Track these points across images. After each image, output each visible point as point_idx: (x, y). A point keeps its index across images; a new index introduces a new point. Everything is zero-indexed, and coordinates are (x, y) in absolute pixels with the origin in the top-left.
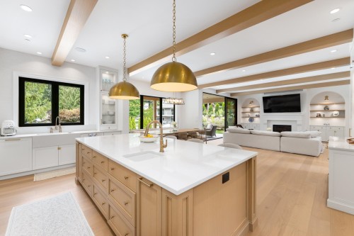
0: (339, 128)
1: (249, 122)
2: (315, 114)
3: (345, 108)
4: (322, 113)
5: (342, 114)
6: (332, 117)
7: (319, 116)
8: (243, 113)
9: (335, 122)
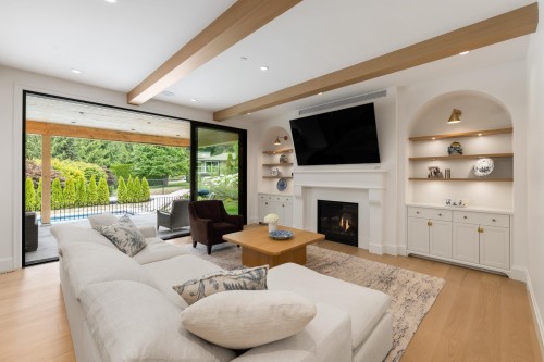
0: (494, 217)
1: (276, 191)
2: (425, 169)
3: (515, 146)
4: (442, 166)
5: (502, 168)
6: (474, 179)
7: (436, 175)
8: (265, 166)
9: (483, 196)
